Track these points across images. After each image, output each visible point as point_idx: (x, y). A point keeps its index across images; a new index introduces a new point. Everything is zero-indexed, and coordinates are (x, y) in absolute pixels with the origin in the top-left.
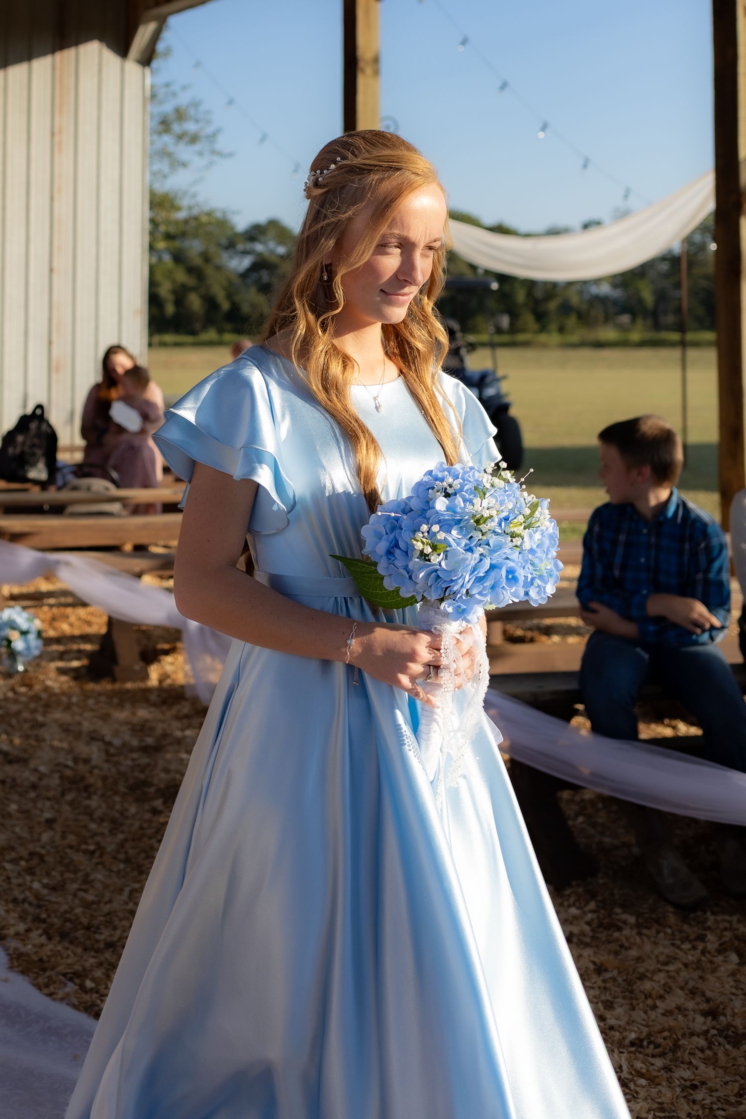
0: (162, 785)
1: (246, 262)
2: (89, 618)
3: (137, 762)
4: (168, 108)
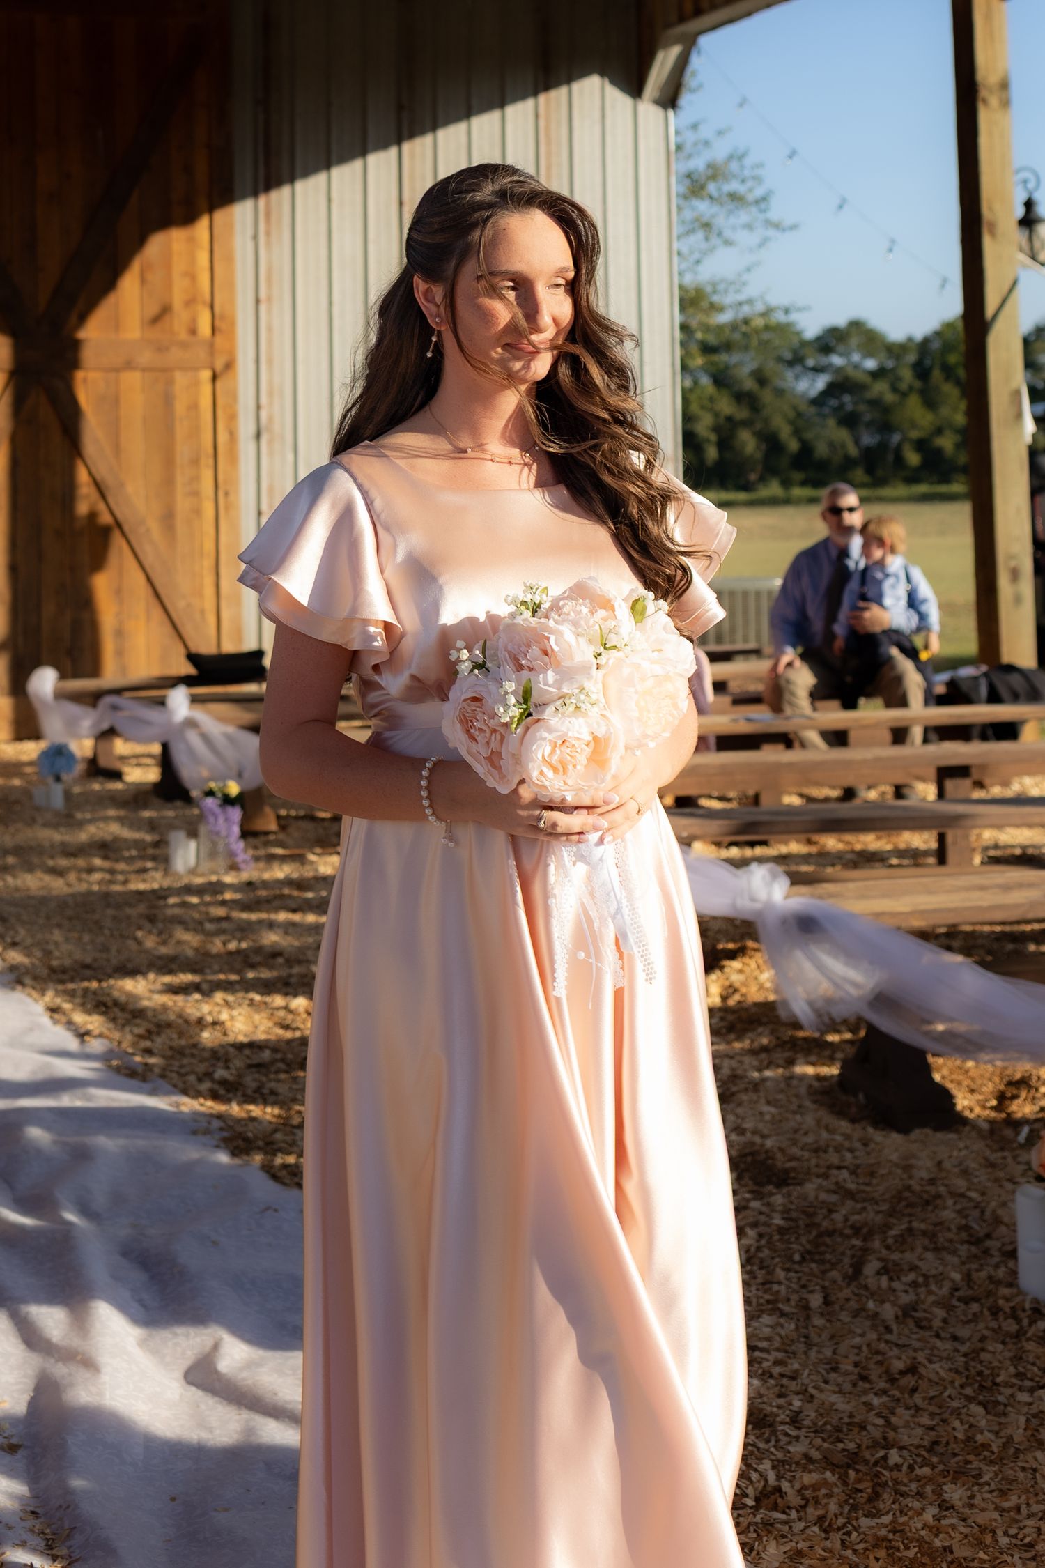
1: (821, 383)
4: (698, 164)
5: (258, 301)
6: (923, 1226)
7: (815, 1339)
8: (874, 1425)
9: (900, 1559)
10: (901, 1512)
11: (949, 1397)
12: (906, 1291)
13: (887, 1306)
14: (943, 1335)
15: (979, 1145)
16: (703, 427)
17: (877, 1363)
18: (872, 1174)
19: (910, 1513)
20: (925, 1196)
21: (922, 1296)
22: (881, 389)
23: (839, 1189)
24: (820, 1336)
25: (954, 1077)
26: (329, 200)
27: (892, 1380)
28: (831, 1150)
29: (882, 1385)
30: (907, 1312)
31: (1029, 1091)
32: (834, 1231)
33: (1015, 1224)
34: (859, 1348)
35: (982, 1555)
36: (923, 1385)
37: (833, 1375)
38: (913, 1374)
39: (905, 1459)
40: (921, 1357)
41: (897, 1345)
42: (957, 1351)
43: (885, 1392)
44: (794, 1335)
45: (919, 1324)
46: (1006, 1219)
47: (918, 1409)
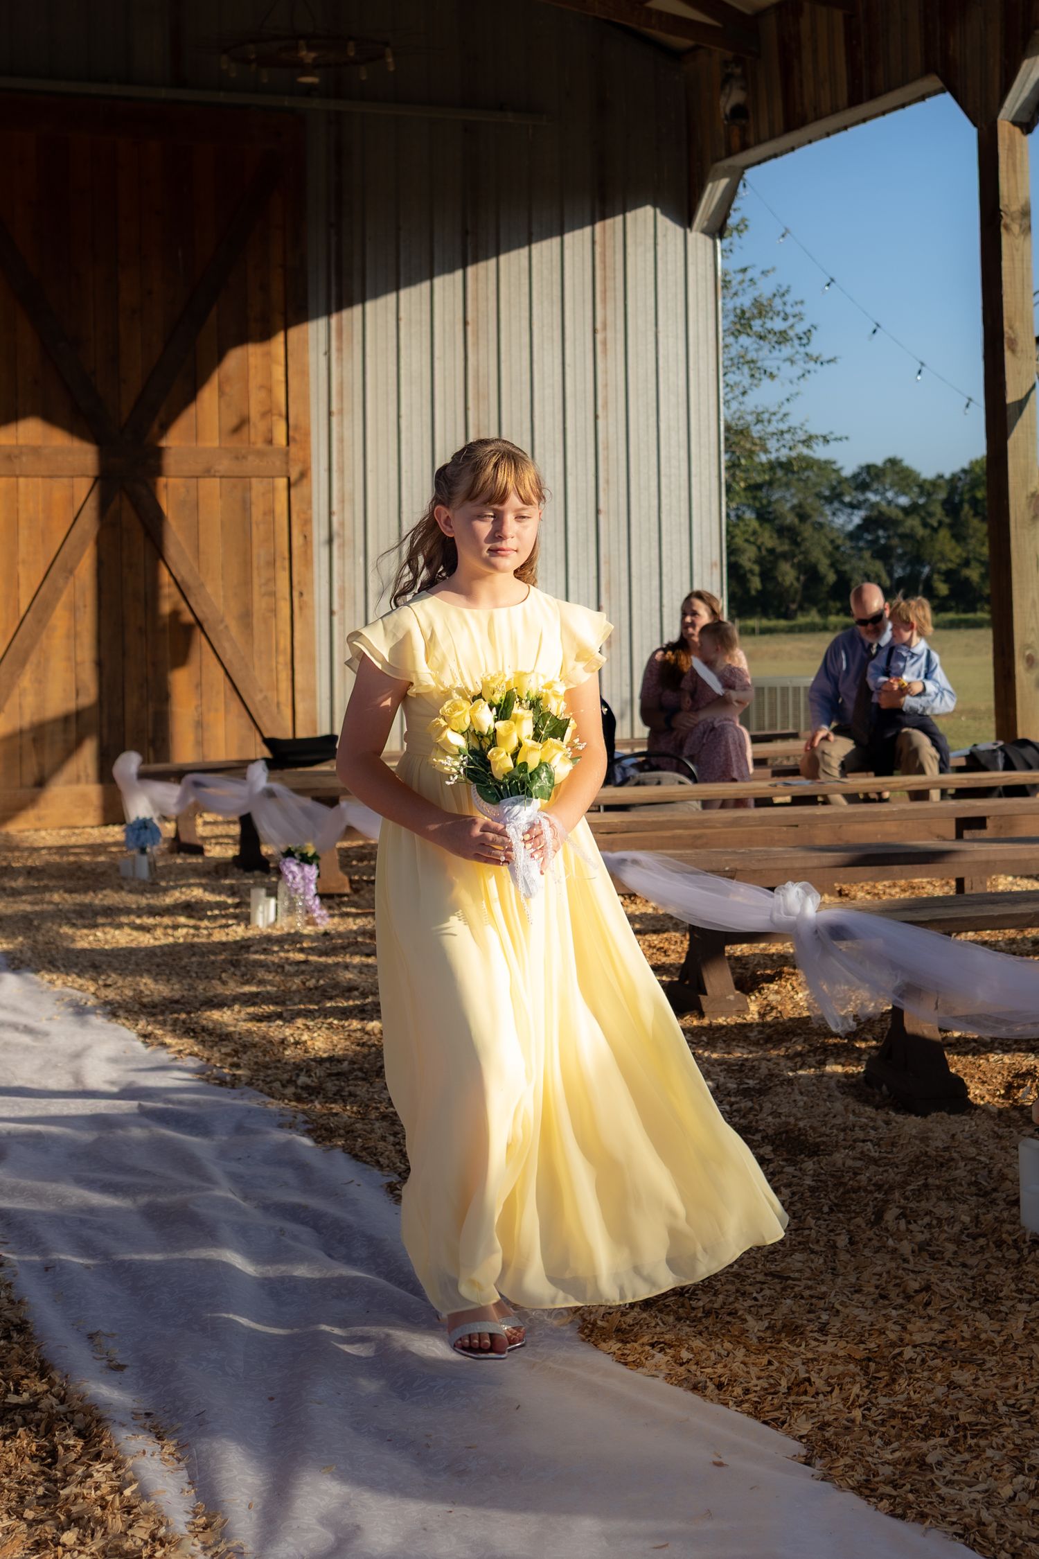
0: (770, 1132)
1: (857, 518)
2: (666, 945)
3: (735, 1107)
5: (330, 414)
6: (937, 1182)
7: (842, 1271)
8: (892, 1331)
9: (913, 1426)
10: (915, 1392)
11: (958, 1308)
12: (922, 1232)
13: (905, 1242)
14: (953, 1264)
15: (988, 1124)
16: (747, 559)
17: (895, 1285)
18: (893, 1144)
19: (922, 1392)
20: (940, 1160)
21: (936, 1235)
22: (913, 524)
23: (863, 1156)
24: (845, 1268)
25: (967, 1071)
26: (398, 319)
27: (909, 1298)
28: (857, 1128)
29: (900, 1301)
30: (922, 1248)
31: (1034, 1081)
32: (859, 1188)
33: (1018, 1180)
34: (880, 1275)
35: (983, 1419)
36: (936, 1299)
37: (856, 1296)
38: (927, 1292)
39: (918, 1354)
40: (934, 1279)
41: (913, 1272)
42: (966, 1275)
43: (902, 1306)
44: (823, 1268)
45: (933, 1256)
46: (1011, 1176)
47: (930, 1318)
